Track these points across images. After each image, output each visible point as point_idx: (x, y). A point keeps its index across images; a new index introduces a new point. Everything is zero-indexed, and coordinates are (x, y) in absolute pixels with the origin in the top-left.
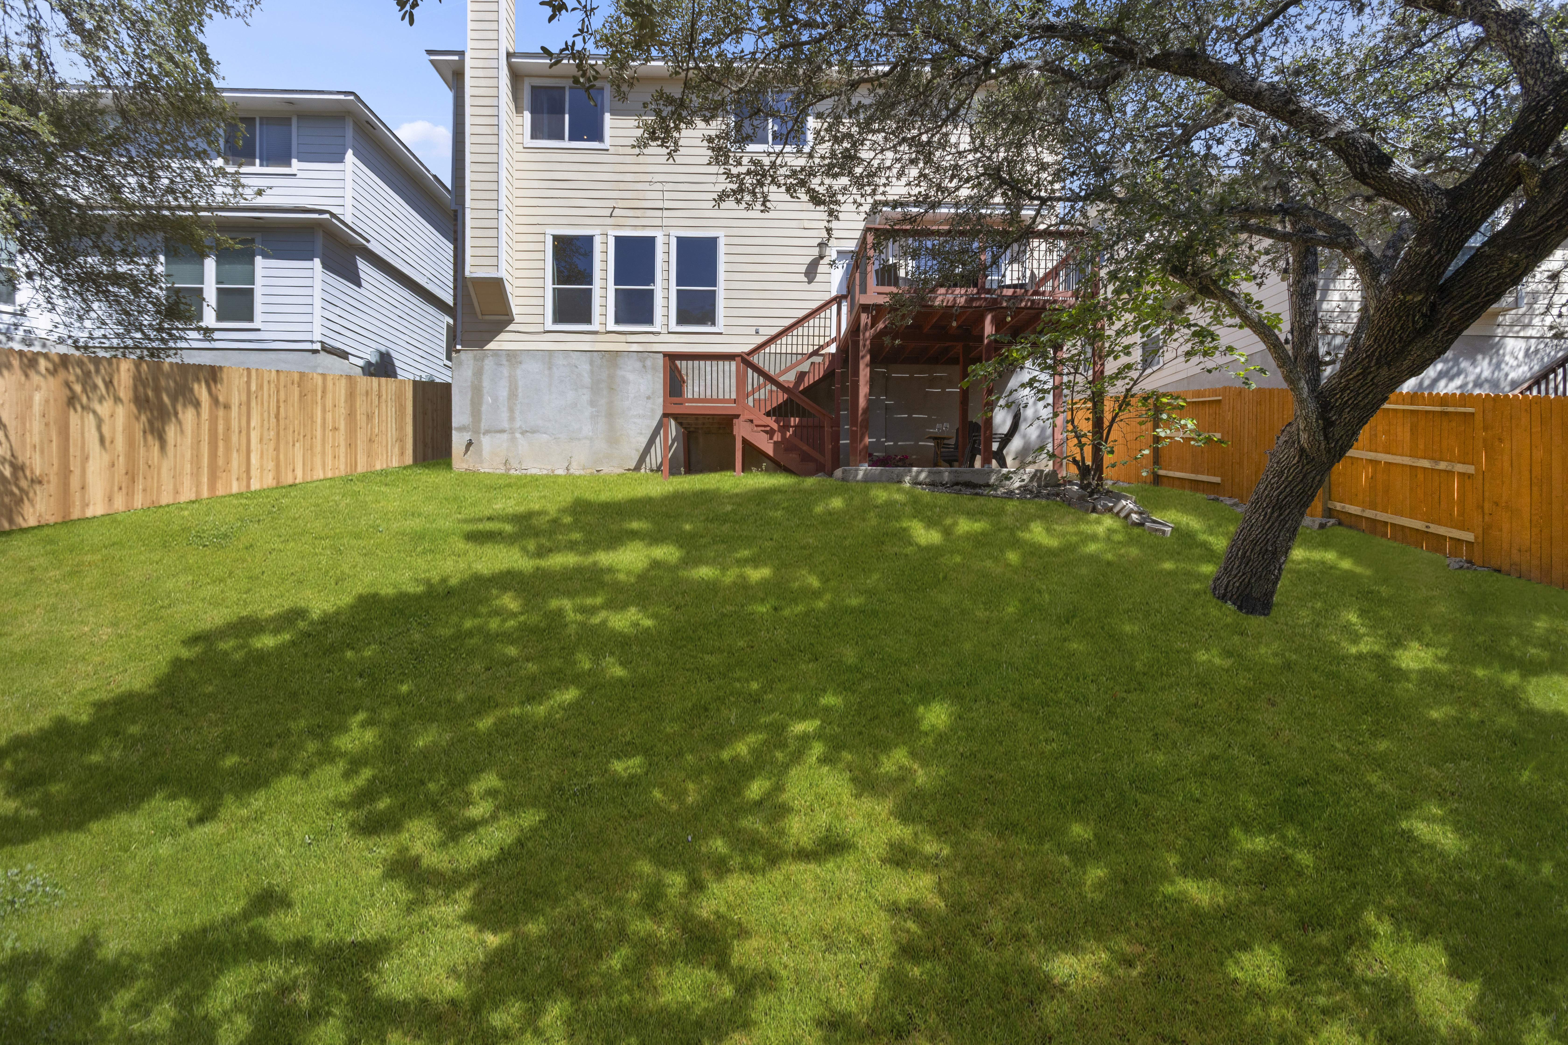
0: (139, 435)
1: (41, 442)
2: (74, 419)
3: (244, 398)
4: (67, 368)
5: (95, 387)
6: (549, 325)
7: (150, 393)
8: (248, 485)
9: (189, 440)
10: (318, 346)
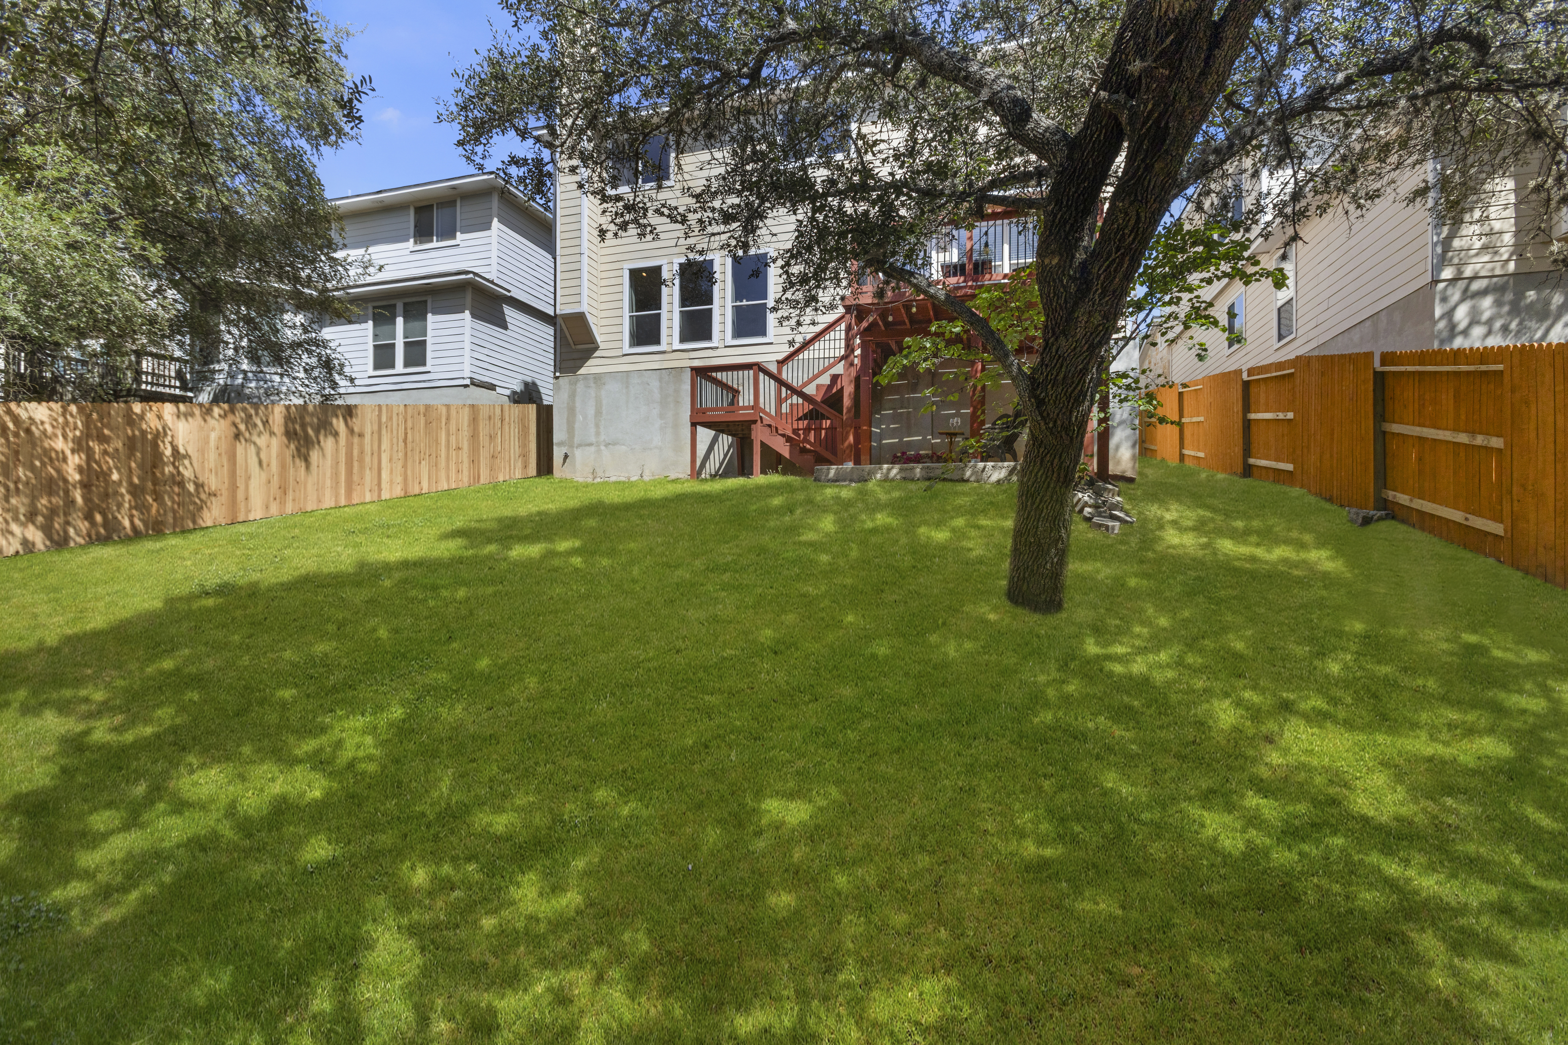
0: (289, 459)
1: (216, 467)
2: (240, 448)
3: (376, 427)
4: (234, 413)
5: (255, 425)
6: (627, 349)
7: (298, 427)
8: (379, 495)
9: (329, 462)
10: (468, 382)
